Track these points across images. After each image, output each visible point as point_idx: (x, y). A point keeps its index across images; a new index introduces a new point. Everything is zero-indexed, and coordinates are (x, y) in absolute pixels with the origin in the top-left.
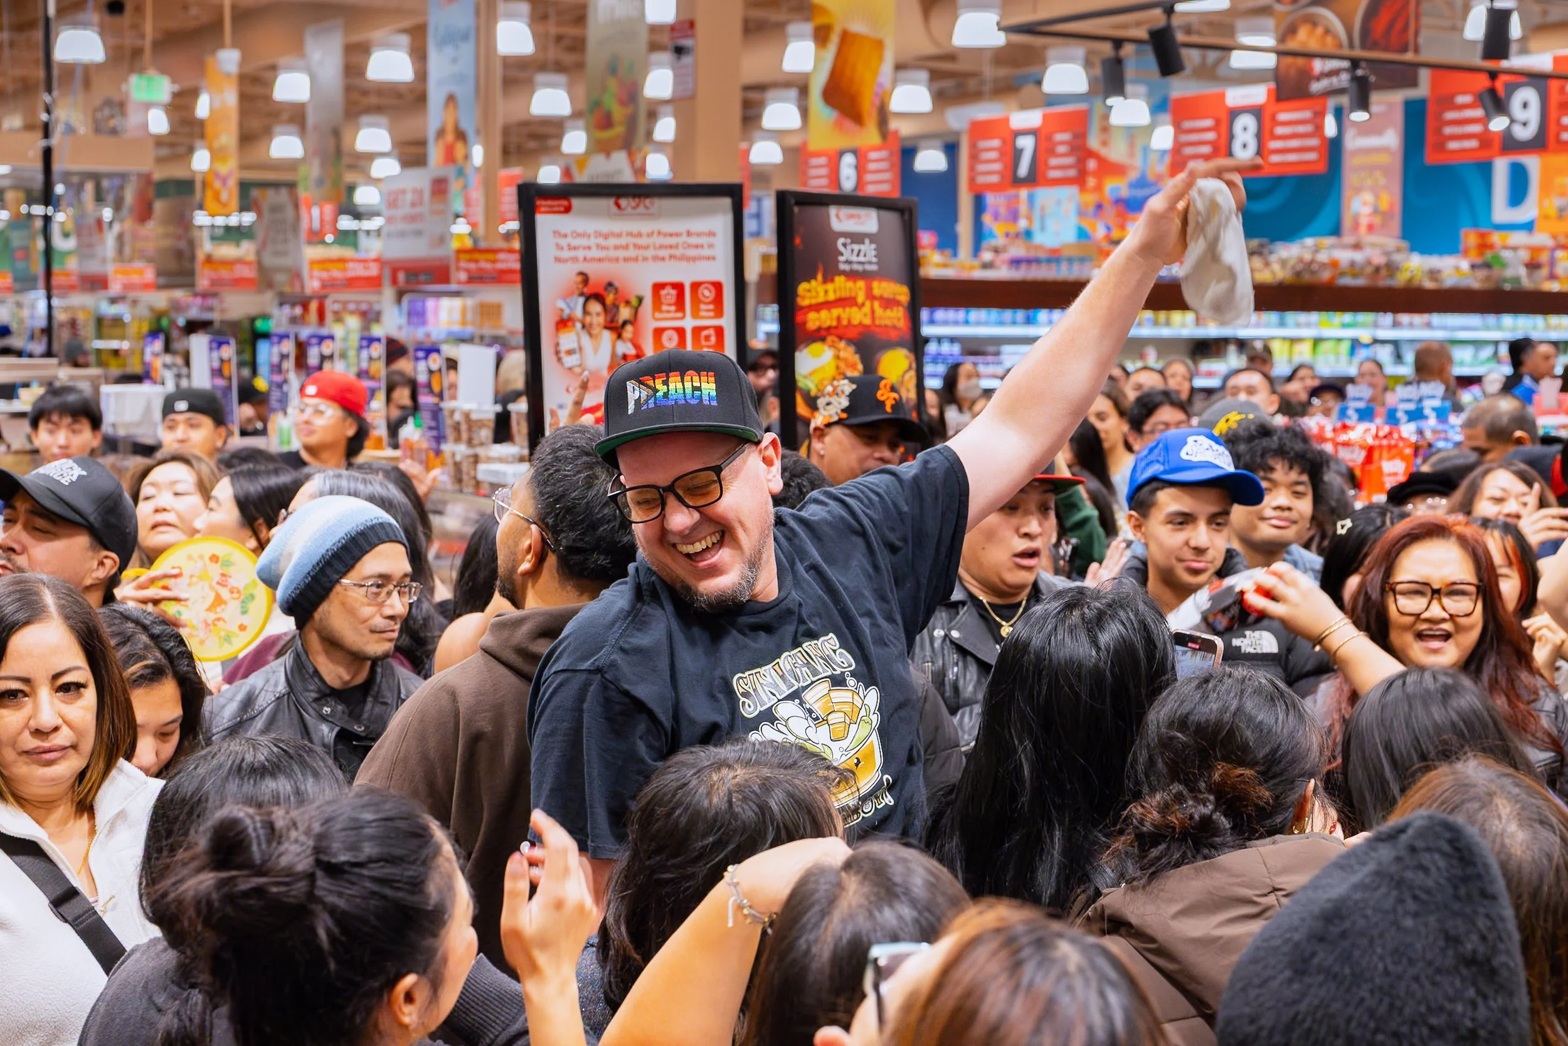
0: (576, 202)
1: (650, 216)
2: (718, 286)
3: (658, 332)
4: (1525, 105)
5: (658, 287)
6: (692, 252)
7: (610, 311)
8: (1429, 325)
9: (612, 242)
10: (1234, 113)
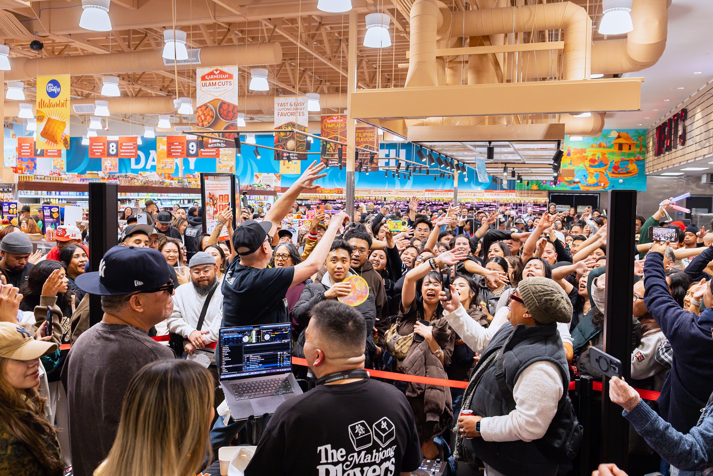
0: (209, 177)
1: (219, 180)
2: (228, 195)
3: (220, 205)
4: (193, 146)
5: (220, 196)
6: (224, 188)
7: (213, 201)
8: (168, 196)
9: (214, 186)
10: (109, 142)
